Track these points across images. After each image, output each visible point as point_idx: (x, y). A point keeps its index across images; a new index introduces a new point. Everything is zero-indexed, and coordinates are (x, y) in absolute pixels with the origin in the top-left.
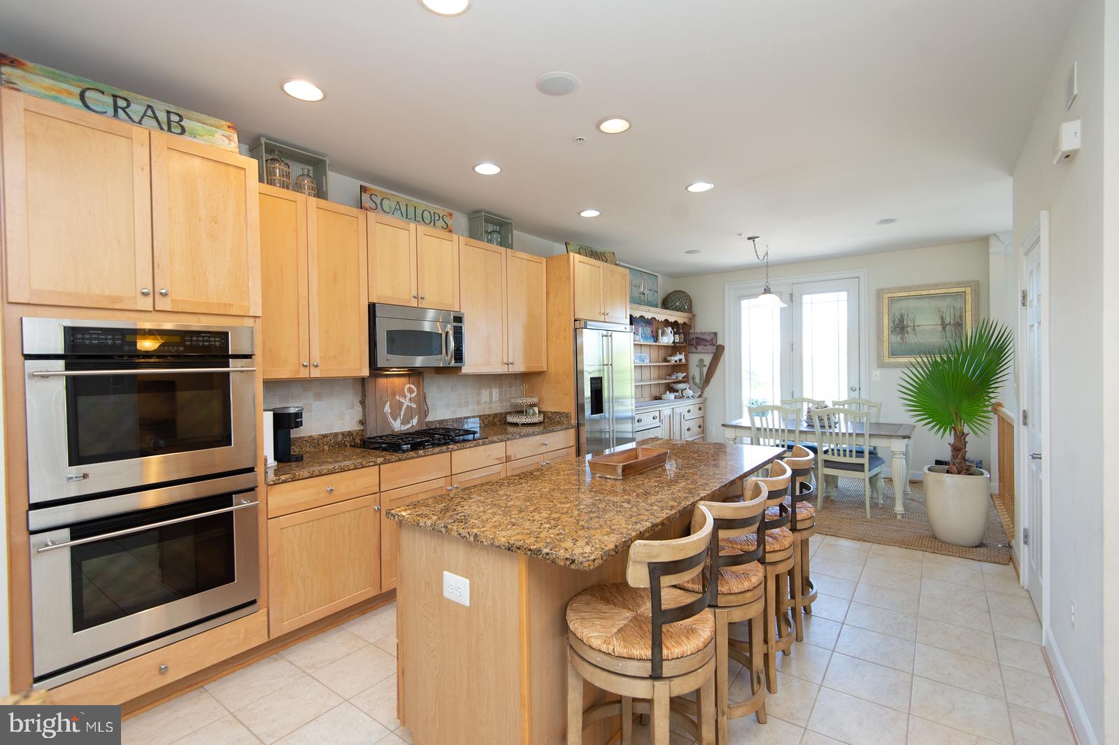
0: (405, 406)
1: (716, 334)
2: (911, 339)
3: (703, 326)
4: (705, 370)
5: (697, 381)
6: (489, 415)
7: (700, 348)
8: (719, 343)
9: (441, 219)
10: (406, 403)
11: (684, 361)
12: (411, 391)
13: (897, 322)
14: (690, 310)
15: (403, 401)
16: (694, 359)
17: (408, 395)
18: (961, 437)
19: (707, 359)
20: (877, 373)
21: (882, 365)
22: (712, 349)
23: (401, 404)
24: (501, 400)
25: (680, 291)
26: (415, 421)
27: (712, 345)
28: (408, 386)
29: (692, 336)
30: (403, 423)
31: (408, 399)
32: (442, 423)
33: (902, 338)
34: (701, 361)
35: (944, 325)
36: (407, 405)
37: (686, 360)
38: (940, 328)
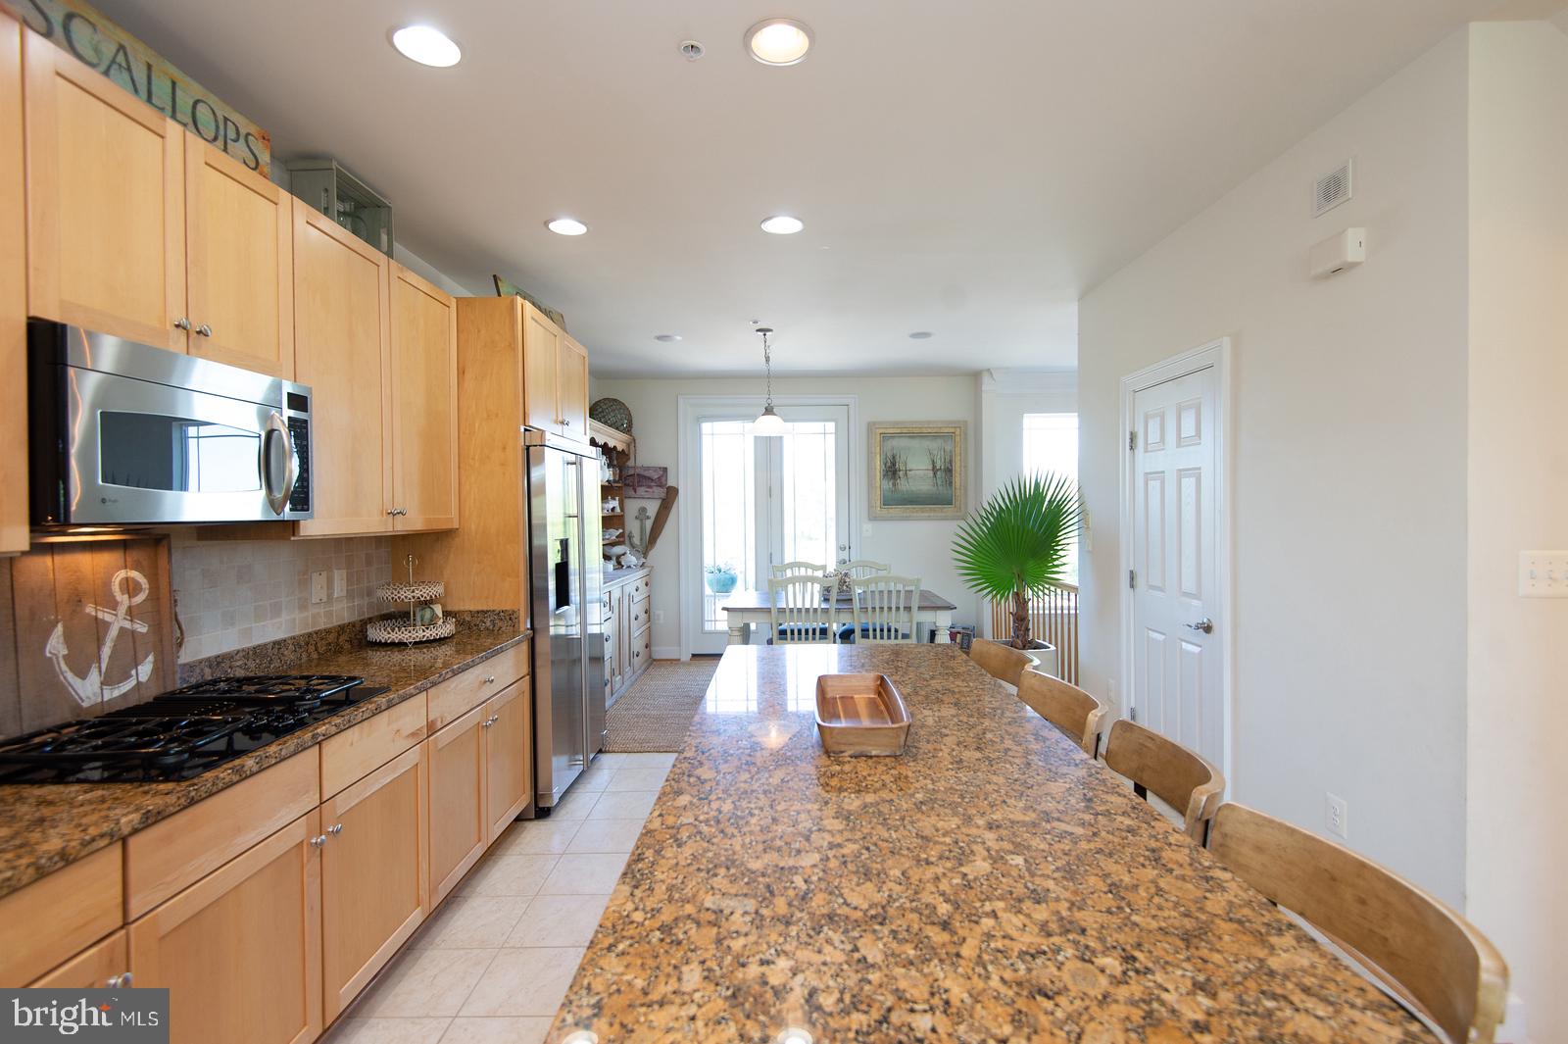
0: (113, 632)
1: (665, 470)
2: (904, 486)
3: (647, 457)
4: (649, 524)
5: (636, 540)
6: (328, 631)
7: (641, 491)
8: (671, 483)
9: (242, 140)
10: (117, 622)
11: (618, 510)
12: (130, 588)
13: (889, 464)
14: (628, 431)
15: (108, 618)
16: (633, 506)
17: (123, 599)
18: (1022, 603)
19: (653, 508)
20: (868, 528)
21: (873, 518)
22: (660, 492)
23: (100, 628)
24: (350, 595)
25: (615, 400)
26: (145, 670)
27: (661, 486)
28: (122, 574)
29: (631, 472)
30: (108, 681)
31: (122, 610)
32: (218, 664)
33: (894, 485)
34: (643, 510)
35: (935, 470)
36: (122, 630)
37: (622, 509)
38: (931, 474)
